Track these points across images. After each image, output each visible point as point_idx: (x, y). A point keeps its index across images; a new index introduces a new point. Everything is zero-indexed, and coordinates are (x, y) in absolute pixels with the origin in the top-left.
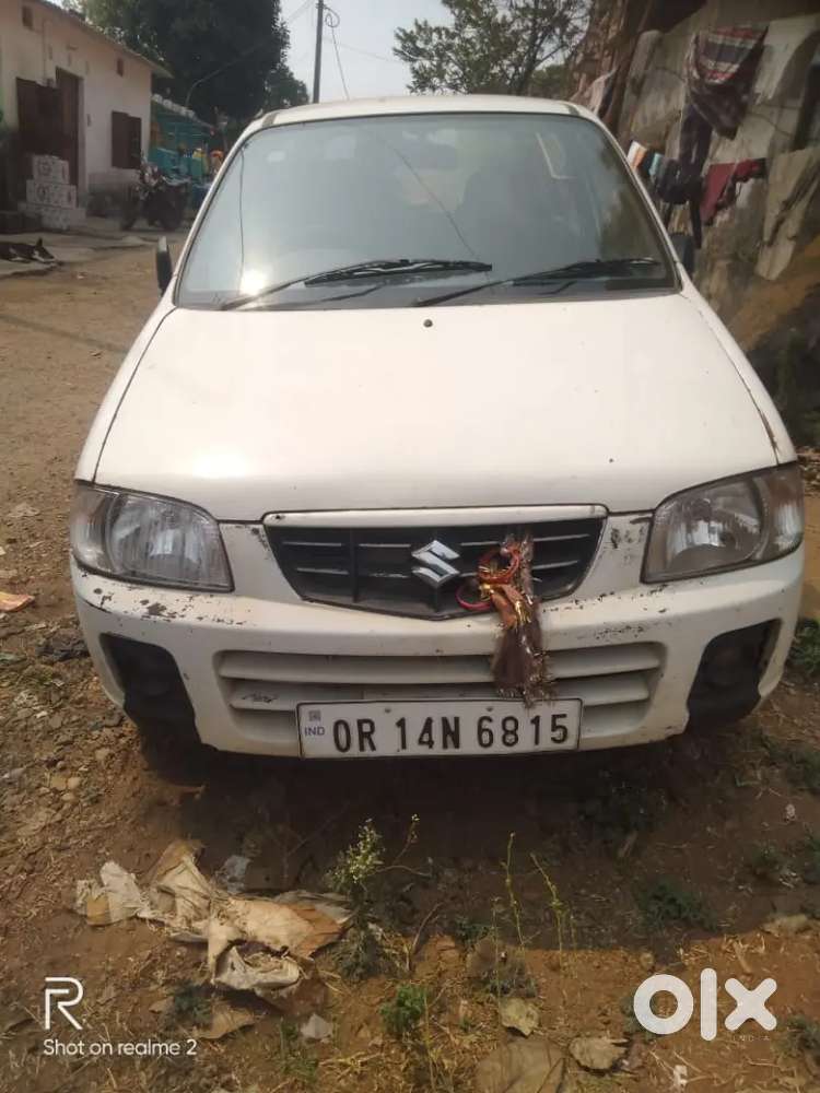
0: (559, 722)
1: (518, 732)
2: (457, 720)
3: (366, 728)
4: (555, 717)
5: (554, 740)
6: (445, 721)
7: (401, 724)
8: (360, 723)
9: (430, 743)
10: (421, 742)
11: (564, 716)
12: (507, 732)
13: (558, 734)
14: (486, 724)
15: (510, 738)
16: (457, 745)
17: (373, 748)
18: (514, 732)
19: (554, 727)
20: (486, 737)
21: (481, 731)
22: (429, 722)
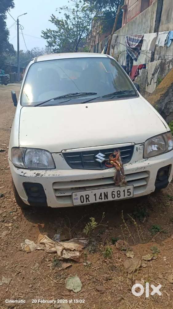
0: (129, 191)
1: (121, 194)
2: (107, 192)
3: (87, 197)
4: (128, 190)
5: (128, 195)
6: (104, 193)
7: (95, 195)
8: (86, 195)
9: (102, 199)
10: (99, 199)
11: (130, 189)
12: (118, 194)
13: (129, 193)
14: (113, 193)
15: (119, 196)
16: (107, 199)
17: (89, 201)
18: (119, 194)
19: (128, 192)
20: (113, 196)
21: (112, 194)
22: (101, 194)
